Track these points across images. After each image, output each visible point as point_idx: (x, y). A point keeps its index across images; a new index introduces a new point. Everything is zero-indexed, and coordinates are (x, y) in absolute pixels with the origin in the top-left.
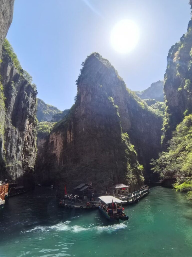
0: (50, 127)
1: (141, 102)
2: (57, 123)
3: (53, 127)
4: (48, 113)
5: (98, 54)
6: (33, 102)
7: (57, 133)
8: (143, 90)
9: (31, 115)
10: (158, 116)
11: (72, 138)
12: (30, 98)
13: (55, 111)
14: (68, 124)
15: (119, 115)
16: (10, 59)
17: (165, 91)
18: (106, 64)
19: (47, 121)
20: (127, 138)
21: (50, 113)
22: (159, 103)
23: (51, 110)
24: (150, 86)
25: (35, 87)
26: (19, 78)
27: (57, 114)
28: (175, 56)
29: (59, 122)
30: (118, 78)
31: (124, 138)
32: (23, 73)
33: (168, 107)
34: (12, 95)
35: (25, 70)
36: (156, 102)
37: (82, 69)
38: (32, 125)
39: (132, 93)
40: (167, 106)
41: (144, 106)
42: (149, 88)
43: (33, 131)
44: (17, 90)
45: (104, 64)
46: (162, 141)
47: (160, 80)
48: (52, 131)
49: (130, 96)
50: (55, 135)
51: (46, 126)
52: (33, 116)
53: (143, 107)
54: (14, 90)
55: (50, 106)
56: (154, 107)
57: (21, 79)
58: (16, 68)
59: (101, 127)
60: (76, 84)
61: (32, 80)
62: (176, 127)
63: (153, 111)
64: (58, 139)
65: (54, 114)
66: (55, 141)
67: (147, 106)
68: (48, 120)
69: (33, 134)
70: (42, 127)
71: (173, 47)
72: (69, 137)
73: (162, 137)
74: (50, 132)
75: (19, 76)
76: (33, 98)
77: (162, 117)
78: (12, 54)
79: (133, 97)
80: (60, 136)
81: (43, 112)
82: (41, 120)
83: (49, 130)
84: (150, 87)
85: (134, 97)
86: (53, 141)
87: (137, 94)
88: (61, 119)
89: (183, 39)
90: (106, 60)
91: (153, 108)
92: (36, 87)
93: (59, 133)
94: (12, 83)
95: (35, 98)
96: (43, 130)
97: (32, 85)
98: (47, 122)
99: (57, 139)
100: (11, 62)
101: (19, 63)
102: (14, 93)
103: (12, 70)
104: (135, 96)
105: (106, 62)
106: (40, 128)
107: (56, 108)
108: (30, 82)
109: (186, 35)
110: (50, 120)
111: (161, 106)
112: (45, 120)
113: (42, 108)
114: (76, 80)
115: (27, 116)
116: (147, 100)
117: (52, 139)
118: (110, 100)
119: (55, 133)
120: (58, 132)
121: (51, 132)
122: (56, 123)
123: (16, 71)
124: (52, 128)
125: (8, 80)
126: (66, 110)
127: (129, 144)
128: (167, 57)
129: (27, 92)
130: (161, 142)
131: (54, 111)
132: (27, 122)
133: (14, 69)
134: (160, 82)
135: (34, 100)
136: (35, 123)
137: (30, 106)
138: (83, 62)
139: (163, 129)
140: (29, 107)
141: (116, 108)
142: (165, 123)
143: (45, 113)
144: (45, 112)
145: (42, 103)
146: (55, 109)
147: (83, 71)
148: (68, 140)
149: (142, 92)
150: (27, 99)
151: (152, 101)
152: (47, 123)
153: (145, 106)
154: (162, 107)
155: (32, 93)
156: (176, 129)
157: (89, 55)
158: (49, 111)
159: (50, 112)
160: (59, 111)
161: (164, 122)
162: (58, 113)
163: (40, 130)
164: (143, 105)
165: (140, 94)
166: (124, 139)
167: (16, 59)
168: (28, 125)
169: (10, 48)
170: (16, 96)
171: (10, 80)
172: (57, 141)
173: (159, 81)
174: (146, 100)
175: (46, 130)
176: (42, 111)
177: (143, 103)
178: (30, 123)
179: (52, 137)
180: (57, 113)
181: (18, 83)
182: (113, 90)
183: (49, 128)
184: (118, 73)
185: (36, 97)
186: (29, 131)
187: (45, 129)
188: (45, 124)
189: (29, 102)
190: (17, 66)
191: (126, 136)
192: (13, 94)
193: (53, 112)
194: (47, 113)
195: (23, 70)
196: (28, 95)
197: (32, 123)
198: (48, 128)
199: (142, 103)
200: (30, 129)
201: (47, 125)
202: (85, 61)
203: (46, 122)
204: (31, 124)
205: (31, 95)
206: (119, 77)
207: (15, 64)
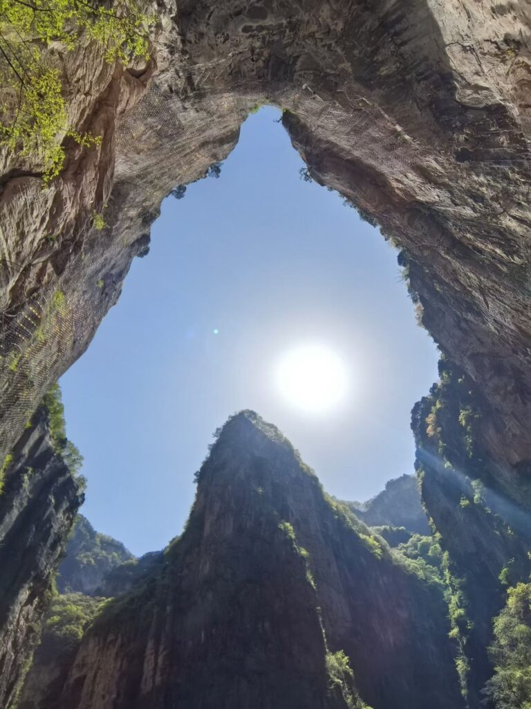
0: (86, 614)
1: (370, 536)
2: (112, 602)
3: (96, 615)
4: (93, 562)
5: (253, 414)
6: (63, 529)
7: (105, 640)
8: (368, 499)
9: (42, 572)
10: (425, 581)
11: (159, 673)
12: (60, 515)
13: (115, 554)
14: (155, 611)
15: (313, 583)
16: (47, 415)
17: (427, 507)
18: (270, 434)
19: (83, 591)
20: (346, 673)
21: (100, 563)
22: (420, 540)
23: (104, 552)
24: (383, 488)
25: (83, 484)
26: (49, 460)
27: (121, 567)
28: (428, 425)
29: (123, 598)
30: (302, 469)
31: (335, 675)
32: (63, 448)
33: (450, 555)
34: (13, 505)
35: (72, 442)
36: (411, 537)
37: (214, 444)
38: (35, 609)
39: (341, 507)
40: (443, 550)
41: (381, 548)
42: (383, 495)
43: (30, 630)
44: (31, 492)
45: (267, 434)
46: (463, 683)
47: (407, 474)
48: (90, 630)
49: (336, 517)
50: (97, 649)
51: (74, 608)
52: (49, 573)
53: (378, 551)
54: (25, 490)
55: (107, 537)
56: (409, 551)
57: (53, 462)
58: (50, 437)
59: (260, 626)
60: (194, 482)
61: (81, 465)
62: (491, 626)
63: (409, 565)
64: (102, 666)
65: (112, 565)
66: (90, 675)
67: (388, 548)
68: (88, 587)
69: (25, 642)
70: (59, 614)
71: (417, 405)
72: (148, 667)
73: (461, 665)
74: (81, 634)
75: (52, 455)
76: (67, 515)
77: (440, 585)
78: (55, 405)
79: (345, 519)
80: (113, 655)
81: (78, 558)
82: (66, 585)
83: (81, 628)
84: (384, 492)
85: (348, 520)
86: (85, 677)
87: (354, 511)
88: (128, 587)
89: (436, 391)
90: (272, 426)
91: (405, 554)
92: (87, 484)
93: (111, 642)
94: (26, 471)
95: (71, 516)
96: (60, 624)
97: (76, 479)
98: (81, 593)
99: (99, 668)
100: (45, 423)
101: (64, 424)
102: (21, 499)
103: (41, 439)
104: (349, 515)
105: (272, 430)
106: (55, 617)
107: (122, 544)
108: (74, 471)
109: (439, 384)
110: (94, 587)
111: (425, 548)
112: (77, 587)
113: (81, 542)
114: (195, 472)
115: (32, 573)
116: (385, 530)
117: (84, 665)
118: (286, 532)
119: (97, 639)
120: (111, 637)
121: (84, 637)
122: (109, 599)
123: (50, 442)
124: (91, 617)
125: (20, 464)
126: (149, 553)
127: (354, 700)
128: (411, 424)
129: (55, 499)
130: (459, 687)
131: (113, 557)
132: (24, 595)
133: (47, 438)
134: (405, 477)
135: (66, 522)
136: (46, 599)
137: (50, 541)
138: (218, 429)
139: (454, 632)
140: (45, 545)
141: (303, 558)
142: (455, 608)
143: (85, 561)
144: (84, 558)
145: (83, 530)
146: (119, 547)
147: (215, 449)
148: (144, 677)
149: (367, 505)
150: (49, 520)
151: (398, 531)
152: (81, 600)
153: (383, 549)
154: (430, 553)
155: (70, 502)
156: (495, 635)
157: (233, 415)
158: (97, 555)
159: (98, 558)
160: (129, 557)
161: (450, 606)
162: (126, 562)
163: (52, 626)
164: (377, 544)
165: (363, 509)
166: (337, 680)
167: (61, 415)
168: (22, 607)
169: (55, 391)
170: (21, 510)
171: (26, 464)
172: (98, 675)
173: (404, 474)
174: (383, 527)
175: (72, 626)
176: (77, 555)
177: (376, 539)
178: (29, 601)
179: (84, 658)
180: (120, 562)
181: (41, 473)
182: (290, 501)
183: (84, 618)
184: (301, 456)
185: (76, 511)
186: (16, 632)
187: (70, 621)
188: (74, 603)
189: (51, 526)
190: (57, 430)
191: (341, 664)
192: (16, 503)
193: (110, 560)
194: (89, 563)
195: (68, 440)
196: (57, 507)
197: (36, 601)
198: (78, 618)
199: (372, 536)
200: (22, 622)
201: (80, 608)
202: (222, 428)
203: (76, 596)
204: (32, 605)
205: (65, 505)
206: (304, 467)
207: (52, 426)
